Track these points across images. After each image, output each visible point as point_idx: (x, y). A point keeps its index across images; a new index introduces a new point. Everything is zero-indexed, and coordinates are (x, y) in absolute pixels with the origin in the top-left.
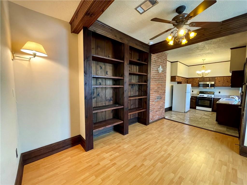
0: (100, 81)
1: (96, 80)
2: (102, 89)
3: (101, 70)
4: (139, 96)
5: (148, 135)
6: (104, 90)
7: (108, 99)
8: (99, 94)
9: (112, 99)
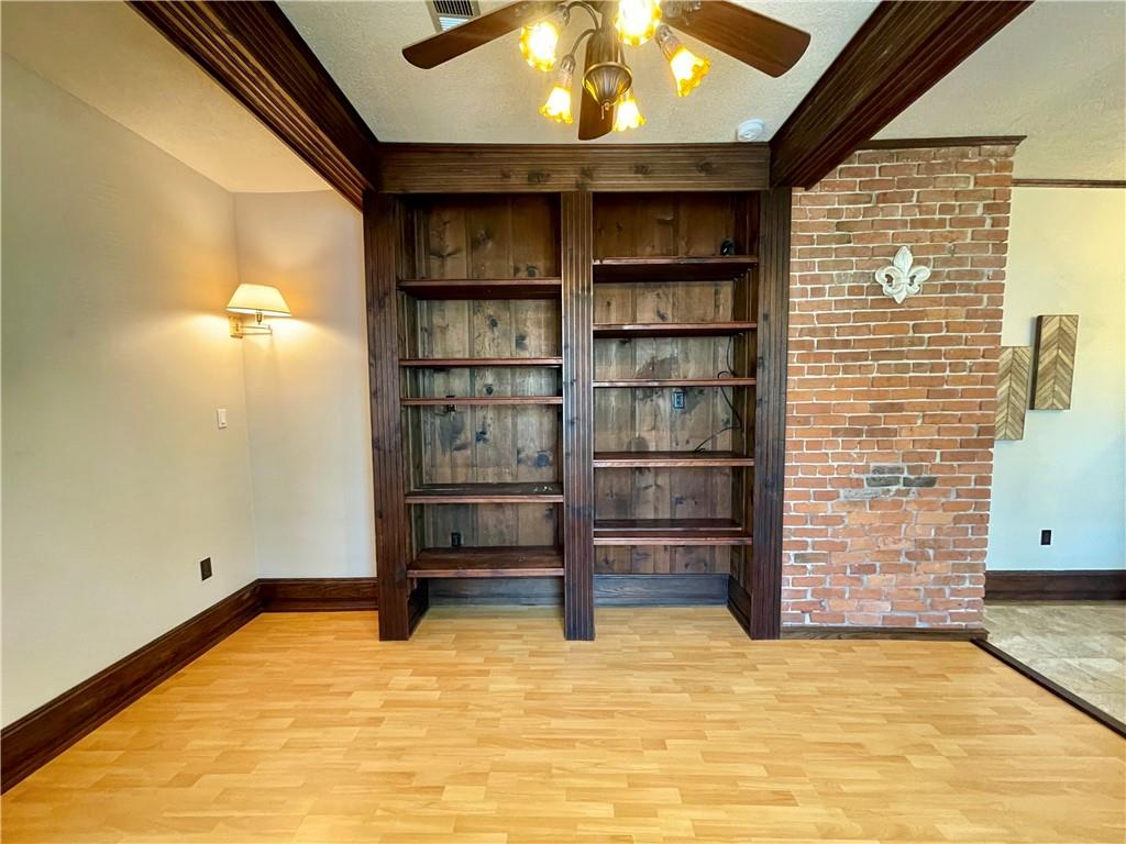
0: (490, 378)
1: (472, 376)
2: (499, 414)
3: (493, 331)
4: (734, 454)
5: (679, 688)
6: (506, 417)
7: (528, 458)
8: (484, 433)
9: (551, 459)
